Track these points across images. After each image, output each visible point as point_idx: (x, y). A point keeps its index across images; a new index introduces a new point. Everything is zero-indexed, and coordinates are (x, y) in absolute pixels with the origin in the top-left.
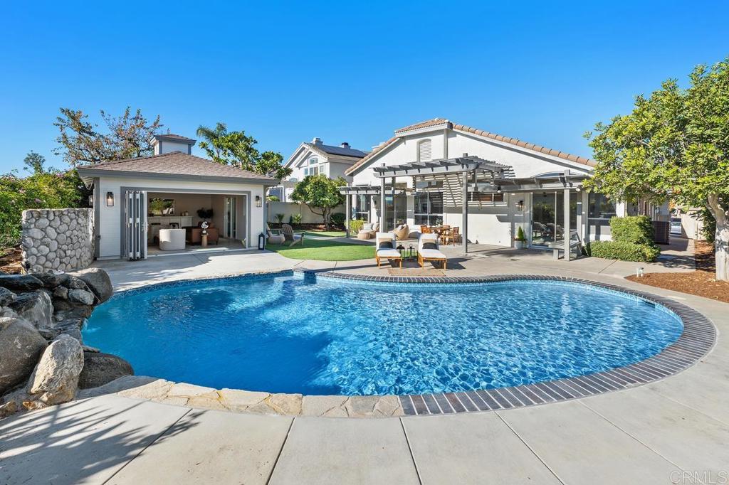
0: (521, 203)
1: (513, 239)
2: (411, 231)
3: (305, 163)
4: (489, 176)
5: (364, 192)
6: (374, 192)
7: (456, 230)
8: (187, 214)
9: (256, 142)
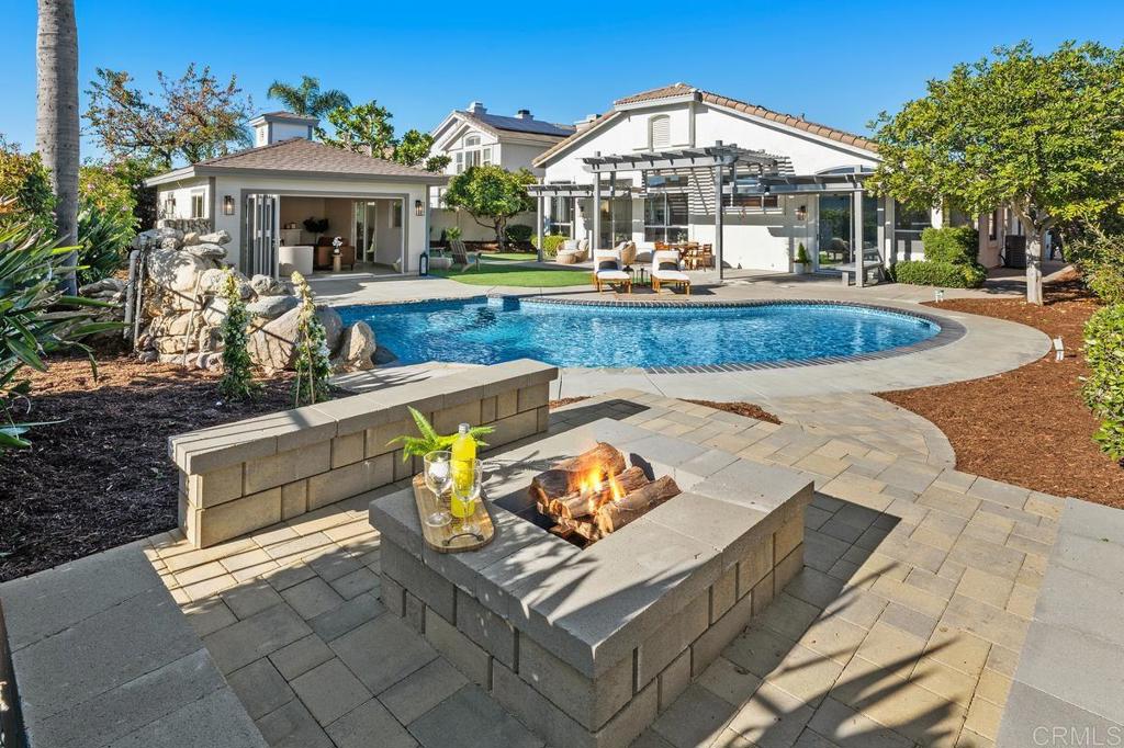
0: (803, 209)
1: (792, 261)
2: (639, 252)
3: (458, 144)
4: (755, 170)
5: (567, 194)
6: (583, 193)
7: (708, 248)
8: (293, 226)
9: (390, 116)
